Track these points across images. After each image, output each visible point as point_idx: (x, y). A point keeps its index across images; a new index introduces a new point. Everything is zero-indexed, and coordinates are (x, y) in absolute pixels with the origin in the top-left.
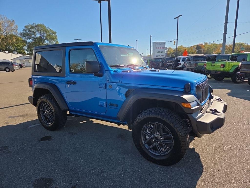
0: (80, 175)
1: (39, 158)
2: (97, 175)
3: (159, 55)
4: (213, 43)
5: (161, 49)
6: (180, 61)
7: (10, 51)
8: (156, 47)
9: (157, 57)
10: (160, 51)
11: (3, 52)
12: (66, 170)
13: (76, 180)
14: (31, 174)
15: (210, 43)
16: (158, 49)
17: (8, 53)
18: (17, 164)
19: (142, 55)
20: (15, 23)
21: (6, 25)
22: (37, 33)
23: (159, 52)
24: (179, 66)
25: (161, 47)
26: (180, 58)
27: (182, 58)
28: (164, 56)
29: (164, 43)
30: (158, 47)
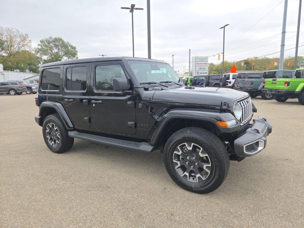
0: (146, 218)
1: (89, 197)
2: (167, 218)
3: (200, 72)
4: (264, 57)
5: (203, 65)
6: (229, 78)
7: (22, 70)
8: (197, 62)
9: (199, 75)
10: (202, 67)
11: (13, 71)
12: (126, 211)
13: (142, 224)
14: (84, 217)
15: (261, 57)
16: (199, 65)
17: (20, 71)
18: (62, 204)
19: (177, 72)
20: (29, 38)
21: (18, 40)
22: (54, 48)
23: (201, 68)
24: (228, 84)
25: (203, 62)
26: (229, 75)
27: (231, 75)
28: (207, 73)
29: (207, 58)
30: (199, 62)
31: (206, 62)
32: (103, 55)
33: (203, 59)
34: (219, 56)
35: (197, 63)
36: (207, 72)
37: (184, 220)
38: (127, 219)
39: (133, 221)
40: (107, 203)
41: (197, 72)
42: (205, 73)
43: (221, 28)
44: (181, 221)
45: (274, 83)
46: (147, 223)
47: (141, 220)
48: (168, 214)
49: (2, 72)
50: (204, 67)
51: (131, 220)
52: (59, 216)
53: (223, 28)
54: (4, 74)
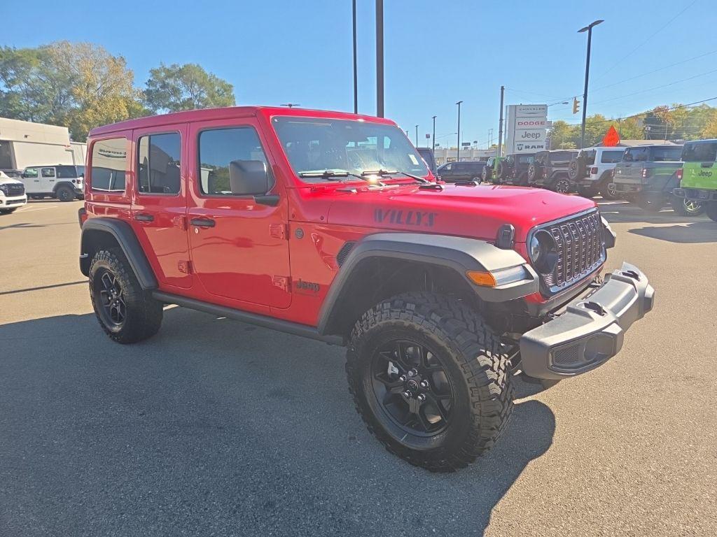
4: (701, 104)
6: (594, 161)
10: (531, 132)
15: (693, 106)
16: (523, 127)
23: (527, 135)
24: (589, 176)
25: (534, 120)
26: (594, 152)
27: (599, 151)
28: (542, 147)
29: (544, 108)
30: (524, 120)
31: (540, 120)
32: (290, 105)
33: (534, 111)
34: (576, 102)
35: (517, 122)
36: (544, 144)
37: (372, 525)
38: (235, 512)
39: (247, 516)
40: (202, 468)
41: (516, 144)
42: (539, 147)
43: (583, 30)
44: (364, 527)
45: (706, 174)
46: (278, 525)
47: (268, 515)
48: (337, 505)
49: (68, 146)
50: (535, 132)
51: (245, 514)
52: (86, 492)
53: (587, 32)
54: (72, 151)
